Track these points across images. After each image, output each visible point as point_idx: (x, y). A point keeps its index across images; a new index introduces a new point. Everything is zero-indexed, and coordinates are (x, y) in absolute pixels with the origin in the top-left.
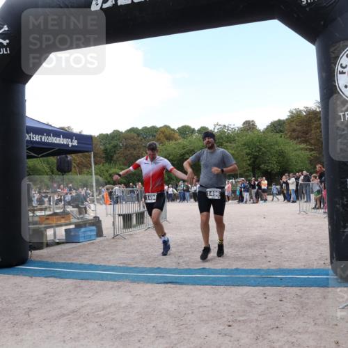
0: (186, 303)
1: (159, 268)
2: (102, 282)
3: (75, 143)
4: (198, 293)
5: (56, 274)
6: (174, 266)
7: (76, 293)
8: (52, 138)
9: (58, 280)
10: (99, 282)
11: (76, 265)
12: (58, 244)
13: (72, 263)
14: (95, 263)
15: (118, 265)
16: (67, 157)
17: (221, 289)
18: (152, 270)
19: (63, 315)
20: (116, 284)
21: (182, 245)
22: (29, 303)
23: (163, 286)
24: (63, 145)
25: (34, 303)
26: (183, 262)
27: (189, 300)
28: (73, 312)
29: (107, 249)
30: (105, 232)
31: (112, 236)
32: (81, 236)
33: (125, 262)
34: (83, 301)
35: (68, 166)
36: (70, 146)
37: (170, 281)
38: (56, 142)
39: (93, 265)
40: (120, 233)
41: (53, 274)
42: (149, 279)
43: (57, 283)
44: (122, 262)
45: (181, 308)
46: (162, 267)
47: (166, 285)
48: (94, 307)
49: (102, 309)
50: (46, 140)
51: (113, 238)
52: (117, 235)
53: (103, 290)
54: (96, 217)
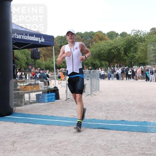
0: (112, 141)
1: (94, 119)
2: (60, 126)
3: (43, 40)
4: (120, 135)
5: (31, 121)
6: (104, 118)
7: (43, 133)
8: (29, 37)
9: (32, 125)
10: (57, 126)
12: (31, 103)
13: (40, 115)
15: (69, 117)
16: (38, 50)
17: (135, 134)
20: (68, 128)
22: (14, 138)
23: (97, 130)
24: (36, 41)
25: (17, 138)
26: (110, 116)
27: (114, 139)
29: (62, 107)
30: (60, 97)
31: (65, 99)
32: (46, 98)
33: (73, 115)
34: (47, 138)
35: (38, 55)
36: (40, 42)
37: (102, 127)
38: (31, 39)
39: (54, 116)
40: (70, 97)
41: (29, 122)
42: (89, 126)
43: (31, 127)
44: (71, 115)
45: (109, 144)
46: (97, 119)
47: (99, 130)
48: (54, 142)
49: (59, 143)
50: (25, 38)
51: (66, 100)
52: (69, 99)
53: (60, 131)
54: (55, 87)
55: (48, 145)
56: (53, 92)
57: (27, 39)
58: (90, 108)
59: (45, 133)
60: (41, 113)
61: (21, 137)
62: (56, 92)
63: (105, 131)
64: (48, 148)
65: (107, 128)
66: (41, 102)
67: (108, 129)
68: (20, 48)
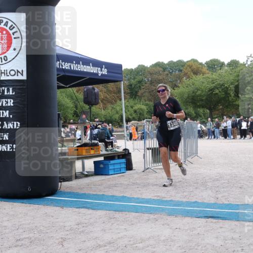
0: (232, 238)
1: (196, 202)
2: (137, 214)
3: (105, 72)
5: (88, 206)
6: (212, 201)
7: (110, 224)
8: (82, 66)
9: (90, 211)
10: (134, 214)
11: (108, 196)
12: (87, 176)
13: (103, 195)
14: (127, 195)
15: (153, 198)
16: (94, 90)
18: (189, 204)
19: (100, 246)
20: (152, 216)
21: (217, 180)
22: (62, 233)
23: (204, 220)
24: (93, 74)
25: (68, 233)
26: (222, 197)
27: (236, 236)
28: (110, 243)
29: (138, 181)
30: (134, 166)
31: (143, 169)
32: (110, 168)
33: (158, 195)
34: (119, 233)
35: (96, 99)
36: (100, 75)
37: (211, 215)
38: (85, 70)
39: (126, 197)
40: (151, 166)
41: (85, 206)
42: (188, 212)
43: (90, 214)
44: (155, 195)
45: (228, 245)
46: (200, 201)
47: (207, 219)
48: (132, 239)
49: (140, 241)
50: (76, 69)
51: (143, 171)
52: (148, 169)
53: (139, 222)
54: (125, 150)
55: (122, 244)
56: (122, 158)
57: (79, 70)
58: (186, 184)
59: (115, 224)
60: (104, 192)
61: (73, 231)
62: (128, 157)
63: (218, 222)
64: (122, 249)
65: (221, 218)
66: (102, 175)
67: (223, 218)
68: (68, 86)
